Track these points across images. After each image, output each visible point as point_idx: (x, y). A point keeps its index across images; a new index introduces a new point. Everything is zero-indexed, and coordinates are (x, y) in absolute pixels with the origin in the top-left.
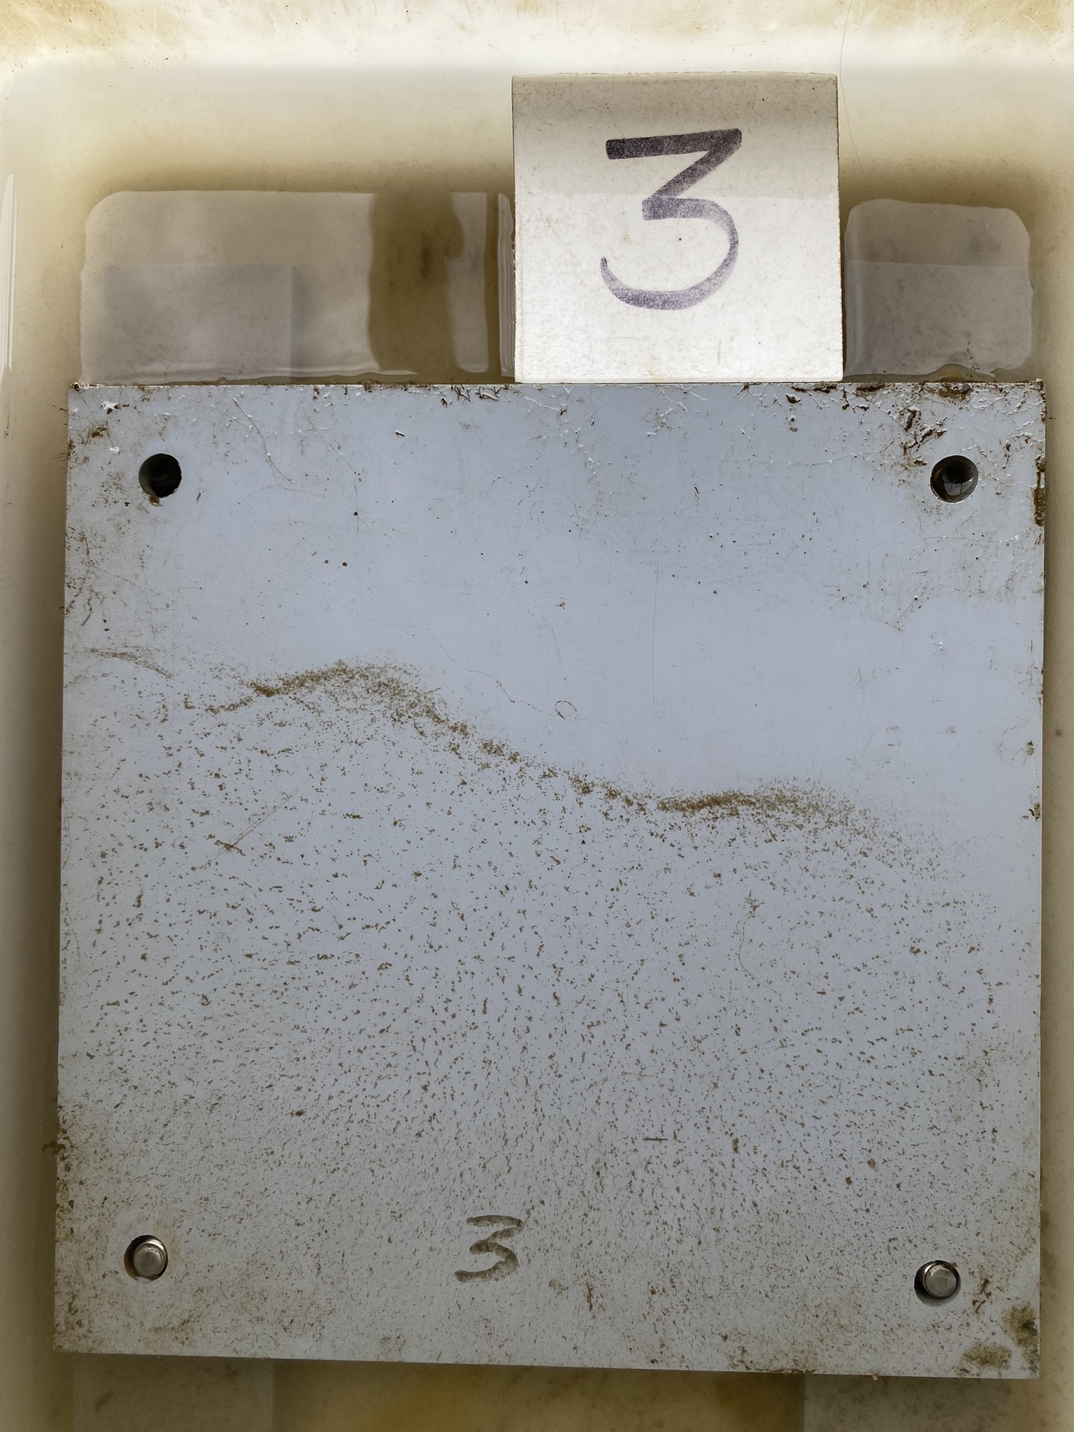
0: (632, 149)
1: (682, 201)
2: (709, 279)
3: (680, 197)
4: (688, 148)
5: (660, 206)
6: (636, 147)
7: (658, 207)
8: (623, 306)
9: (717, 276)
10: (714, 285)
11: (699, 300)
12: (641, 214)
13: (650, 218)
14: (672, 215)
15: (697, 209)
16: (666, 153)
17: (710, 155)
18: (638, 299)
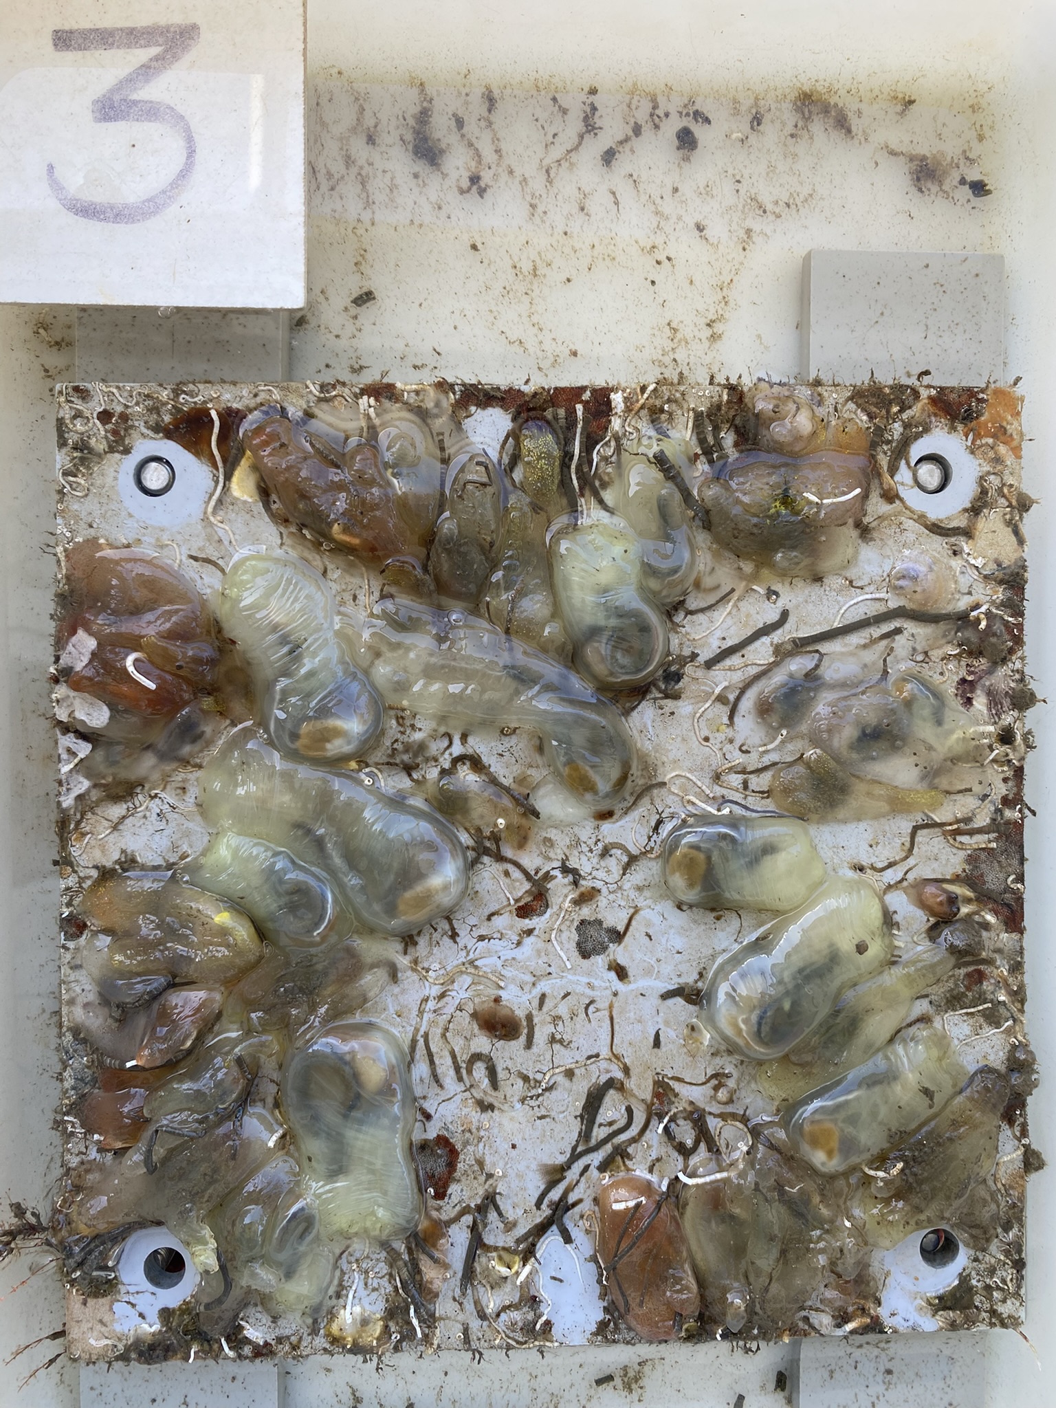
0: (80, 41)
1: (135, 103)
2: (164, 192)
3: (134, 97)
4: (142, 42)
5: (112, 107)
6: (85, 39)
8: (71, 218)
9: (172, 188)
10: (170, 197)
13: (99, 120)
14: (123, 119)
15: (152, 112)
16: (118, 47)
17: (166, 51)
18: (87, 211)
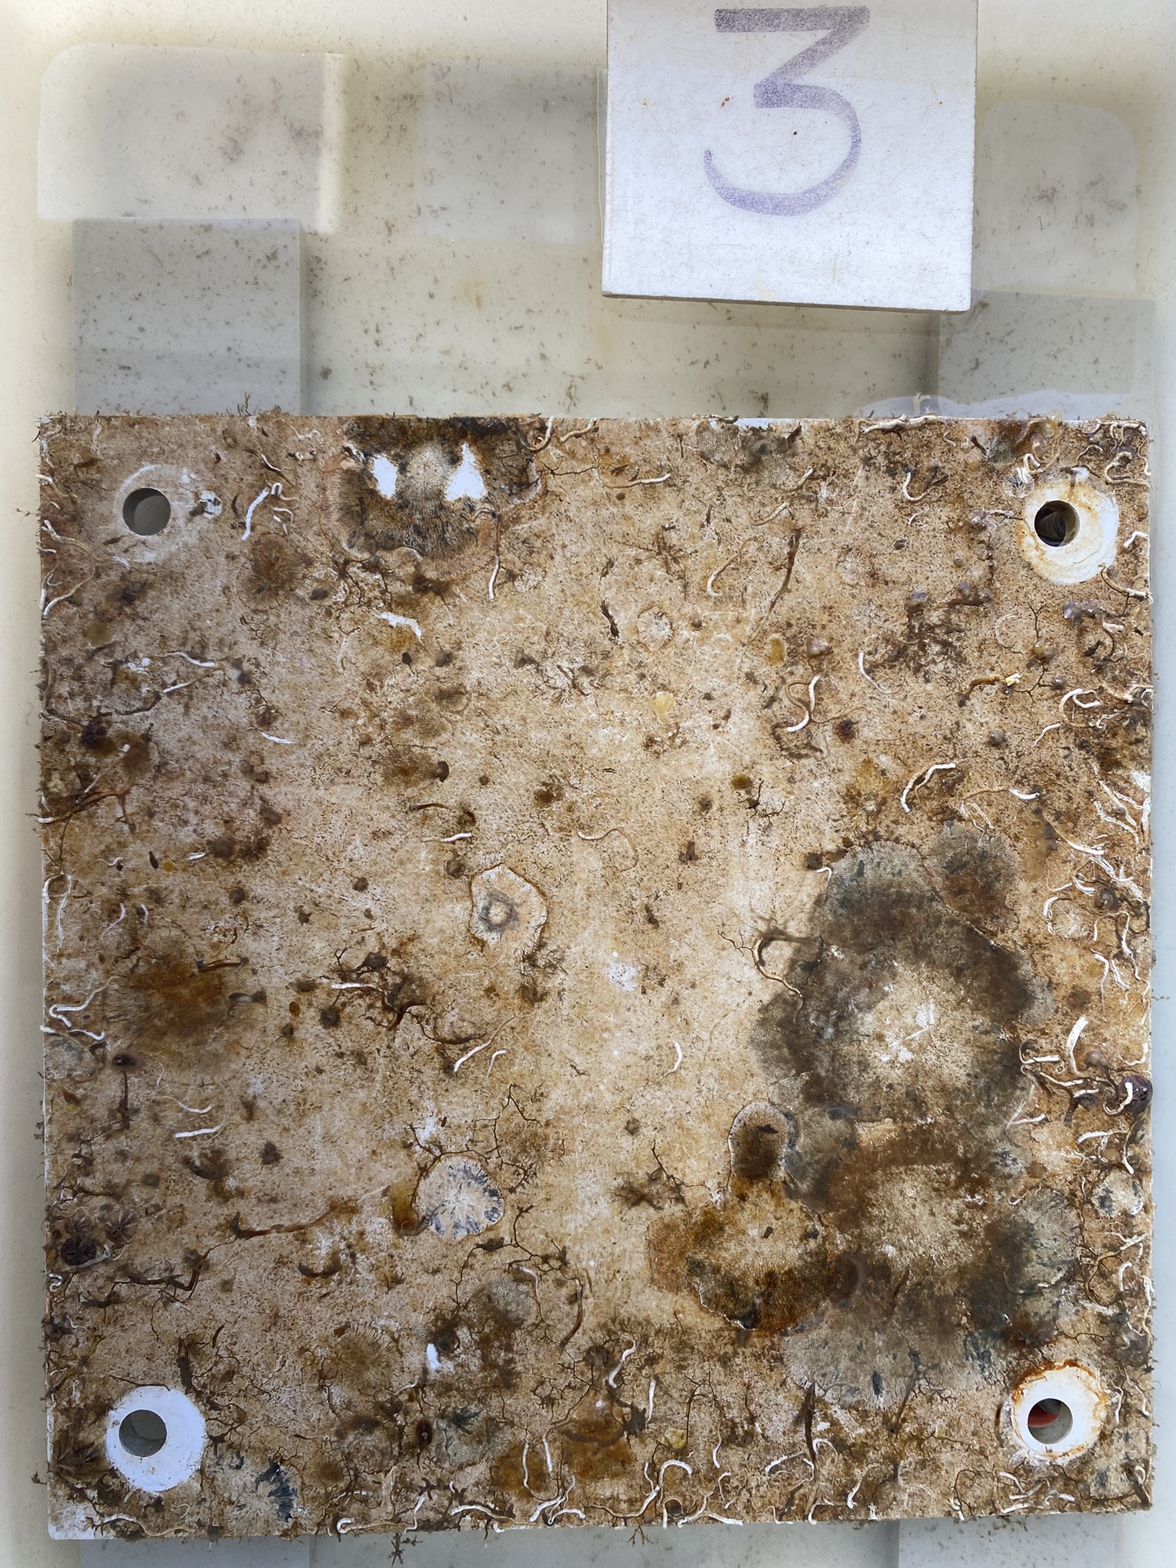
7: (772, 95)
11: (815, 205)
12: (752, 101)
